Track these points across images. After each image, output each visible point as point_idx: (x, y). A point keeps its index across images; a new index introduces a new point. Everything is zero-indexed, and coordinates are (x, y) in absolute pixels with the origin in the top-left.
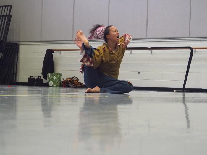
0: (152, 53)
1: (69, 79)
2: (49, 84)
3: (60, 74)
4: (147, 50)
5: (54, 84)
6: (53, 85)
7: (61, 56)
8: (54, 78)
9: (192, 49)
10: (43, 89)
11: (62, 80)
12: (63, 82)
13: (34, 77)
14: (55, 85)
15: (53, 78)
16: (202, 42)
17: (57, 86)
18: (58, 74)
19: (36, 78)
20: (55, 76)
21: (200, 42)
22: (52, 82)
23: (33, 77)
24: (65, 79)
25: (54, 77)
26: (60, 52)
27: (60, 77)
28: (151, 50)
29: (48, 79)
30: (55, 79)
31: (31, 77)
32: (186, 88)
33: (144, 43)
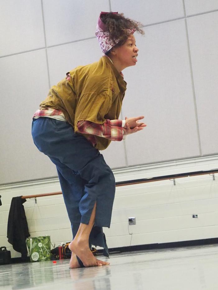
5: (42, 257)
6: (39, 258)
7: (38, 206)
8: (40, 245)
15: (37, 246)
17: (46, 260)
18: (45, 237)
20: (40, 241)
25: (40, 243)
26: (36, 200)
27: (48, 242)
29: (29, 248)
30: (42, 247)
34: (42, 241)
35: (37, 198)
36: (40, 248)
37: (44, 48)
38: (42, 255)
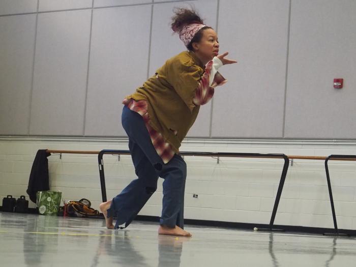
0: (218, 163)
1: (74, 203)
2: (40, 210)
3: (60, 194)
4: (210, 158)
5: (48, 211)
6: (45, 212)
7: (62, 162)
9: (287, 159)
10: (27, 219)
11: (62, 205)
12: (63, 208)
13: (13, 197)
14: (50, 212)
15: (46, 200)
16: (304, 146)
17: (52, 215)
18: (55, 193)
19: (17, 199)
20: (49, 196)
21: (300, 146)
22: (45, 207)
23: (11, 196)
24: (68, 202)
25: (49, 198)
26: (61, 156)
27: (58, 198)
28: (217, 157)
29: (38, 200)
30: (50, 202)
31: (8, 196)
32: (275, 225)
33: (206, 145)
34: (51, 196)
35: (63, 154)
36: (48, 202)
37: (91, 8)
38: (49, 209)
